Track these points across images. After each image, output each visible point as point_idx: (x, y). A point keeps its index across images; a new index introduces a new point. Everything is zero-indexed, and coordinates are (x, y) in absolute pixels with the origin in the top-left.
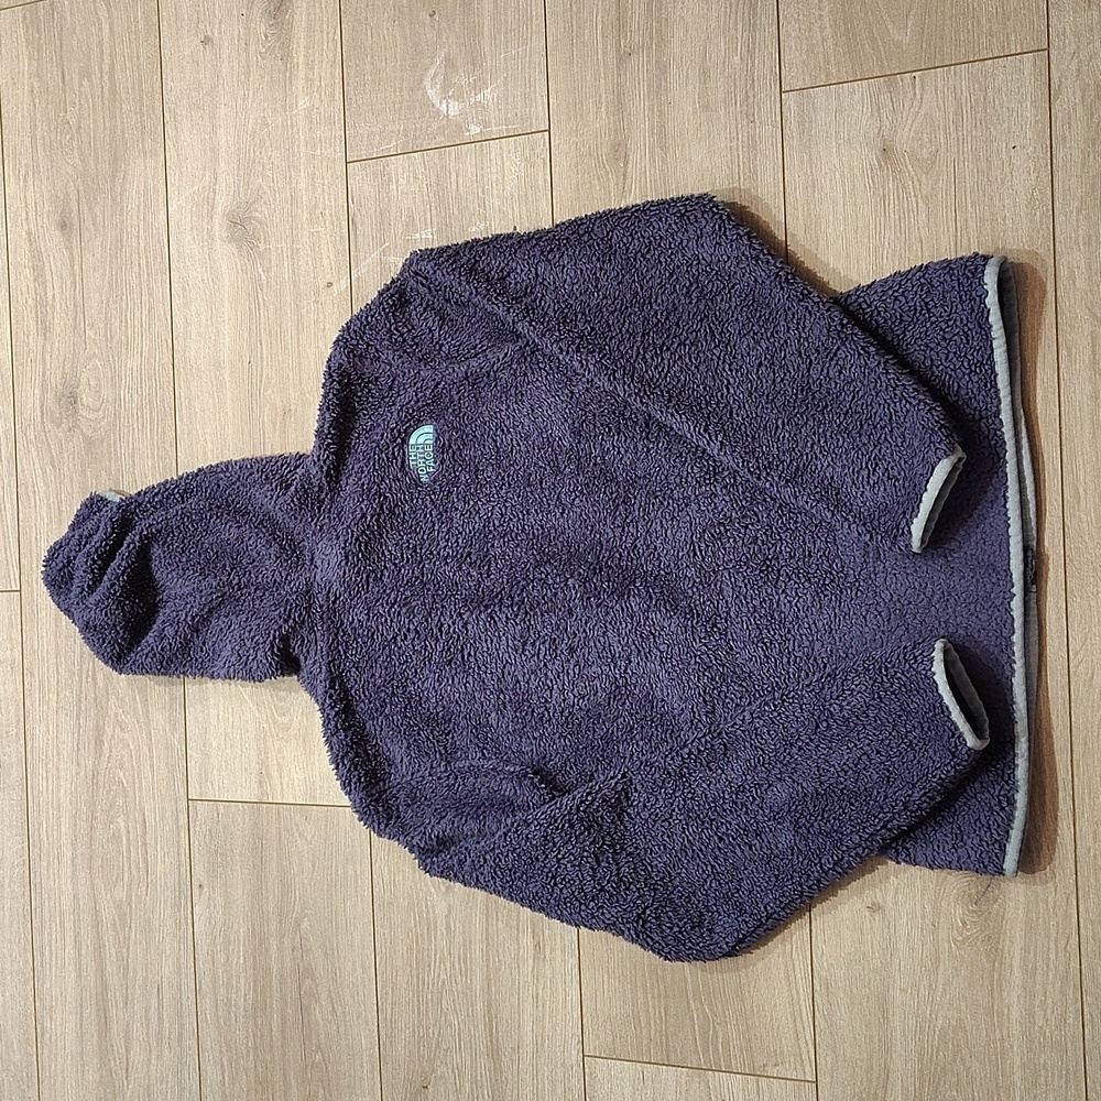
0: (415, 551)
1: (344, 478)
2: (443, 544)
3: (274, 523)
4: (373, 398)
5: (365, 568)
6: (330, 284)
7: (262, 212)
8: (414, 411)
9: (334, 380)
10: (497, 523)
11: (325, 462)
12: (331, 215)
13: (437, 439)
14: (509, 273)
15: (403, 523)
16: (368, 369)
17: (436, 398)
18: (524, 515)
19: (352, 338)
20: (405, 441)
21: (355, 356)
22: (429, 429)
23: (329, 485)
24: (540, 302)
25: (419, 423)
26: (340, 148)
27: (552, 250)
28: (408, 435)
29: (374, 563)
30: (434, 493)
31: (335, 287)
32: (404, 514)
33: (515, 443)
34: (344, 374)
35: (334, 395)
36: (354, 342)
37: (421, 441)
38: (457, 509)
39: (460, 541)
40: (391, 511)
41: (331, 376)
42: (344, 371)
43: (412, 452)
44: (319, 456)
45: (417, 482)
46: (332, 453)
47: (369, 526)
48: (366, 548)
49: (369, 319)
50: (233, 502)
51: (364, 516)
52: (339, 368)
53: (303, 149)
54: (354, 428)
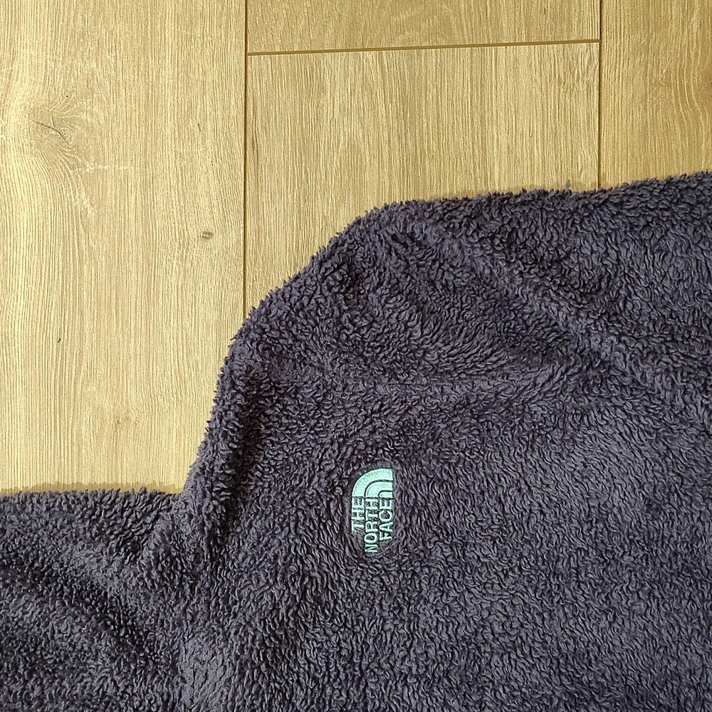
0: (351, 661)
1: (235, 540)
2: (399, 653)
3: (101, 596)
4: (287, 417)
5: (268, 685)
6: (208, 235)
7: (92, 114)
8: (367, 446)
9: (239, 392)
10: (498, 629)
11: (209, 516)
12: (215, 131)
13: (403, 493)
14: (568, 253)
15: (333, 616)
16: (286, 376)
17: (405, 429)
18: (543, 619)
19: (272, 328)
20: (347, 491)
21: (272, 355)
22: (387, 474)
23: (210, 551)
24: (625, 303)
25: (373, 464)
26: (236, 31)
27: (647, 225)
28: (352, 481)
29: (282, 676)
30: (388, 573)
31: (218, 238)
32: (336, 602)
33: (536, 508)
34: (253, 382)
35: (236, 415)
36: (275, 334)
37: (373, 492)
38: (427, 601)
39: (431, 652)
40: (318, 600)
41: (233, 385)
42: (252, 379)
43: (357, 508)
44: (200, 507)
45: (360, 555)
46: (221, 503)
47: (281, 622)
48: (274, 656)
49: (305, 300)
50: (27, 556)
51: (276, 607)
52: (247, 372)
53: (170, 25)
54: (254, 462)
